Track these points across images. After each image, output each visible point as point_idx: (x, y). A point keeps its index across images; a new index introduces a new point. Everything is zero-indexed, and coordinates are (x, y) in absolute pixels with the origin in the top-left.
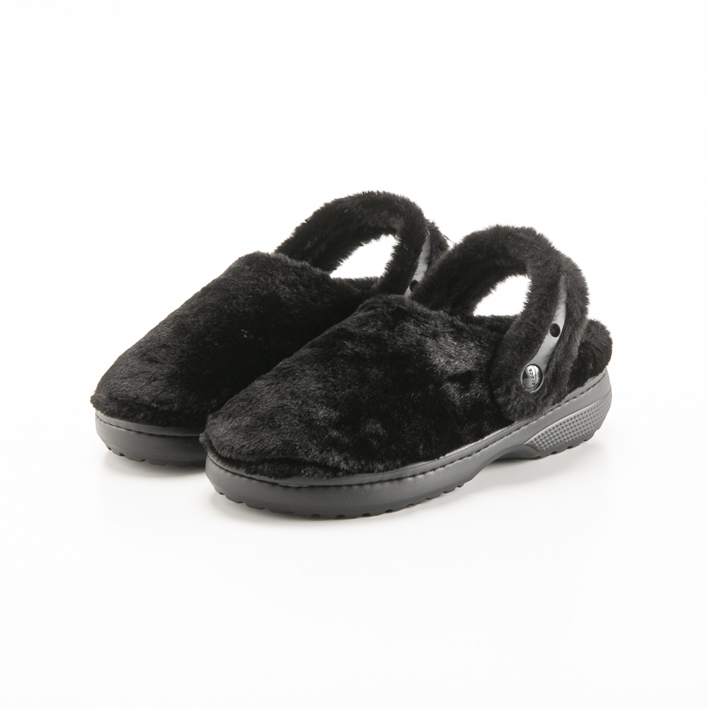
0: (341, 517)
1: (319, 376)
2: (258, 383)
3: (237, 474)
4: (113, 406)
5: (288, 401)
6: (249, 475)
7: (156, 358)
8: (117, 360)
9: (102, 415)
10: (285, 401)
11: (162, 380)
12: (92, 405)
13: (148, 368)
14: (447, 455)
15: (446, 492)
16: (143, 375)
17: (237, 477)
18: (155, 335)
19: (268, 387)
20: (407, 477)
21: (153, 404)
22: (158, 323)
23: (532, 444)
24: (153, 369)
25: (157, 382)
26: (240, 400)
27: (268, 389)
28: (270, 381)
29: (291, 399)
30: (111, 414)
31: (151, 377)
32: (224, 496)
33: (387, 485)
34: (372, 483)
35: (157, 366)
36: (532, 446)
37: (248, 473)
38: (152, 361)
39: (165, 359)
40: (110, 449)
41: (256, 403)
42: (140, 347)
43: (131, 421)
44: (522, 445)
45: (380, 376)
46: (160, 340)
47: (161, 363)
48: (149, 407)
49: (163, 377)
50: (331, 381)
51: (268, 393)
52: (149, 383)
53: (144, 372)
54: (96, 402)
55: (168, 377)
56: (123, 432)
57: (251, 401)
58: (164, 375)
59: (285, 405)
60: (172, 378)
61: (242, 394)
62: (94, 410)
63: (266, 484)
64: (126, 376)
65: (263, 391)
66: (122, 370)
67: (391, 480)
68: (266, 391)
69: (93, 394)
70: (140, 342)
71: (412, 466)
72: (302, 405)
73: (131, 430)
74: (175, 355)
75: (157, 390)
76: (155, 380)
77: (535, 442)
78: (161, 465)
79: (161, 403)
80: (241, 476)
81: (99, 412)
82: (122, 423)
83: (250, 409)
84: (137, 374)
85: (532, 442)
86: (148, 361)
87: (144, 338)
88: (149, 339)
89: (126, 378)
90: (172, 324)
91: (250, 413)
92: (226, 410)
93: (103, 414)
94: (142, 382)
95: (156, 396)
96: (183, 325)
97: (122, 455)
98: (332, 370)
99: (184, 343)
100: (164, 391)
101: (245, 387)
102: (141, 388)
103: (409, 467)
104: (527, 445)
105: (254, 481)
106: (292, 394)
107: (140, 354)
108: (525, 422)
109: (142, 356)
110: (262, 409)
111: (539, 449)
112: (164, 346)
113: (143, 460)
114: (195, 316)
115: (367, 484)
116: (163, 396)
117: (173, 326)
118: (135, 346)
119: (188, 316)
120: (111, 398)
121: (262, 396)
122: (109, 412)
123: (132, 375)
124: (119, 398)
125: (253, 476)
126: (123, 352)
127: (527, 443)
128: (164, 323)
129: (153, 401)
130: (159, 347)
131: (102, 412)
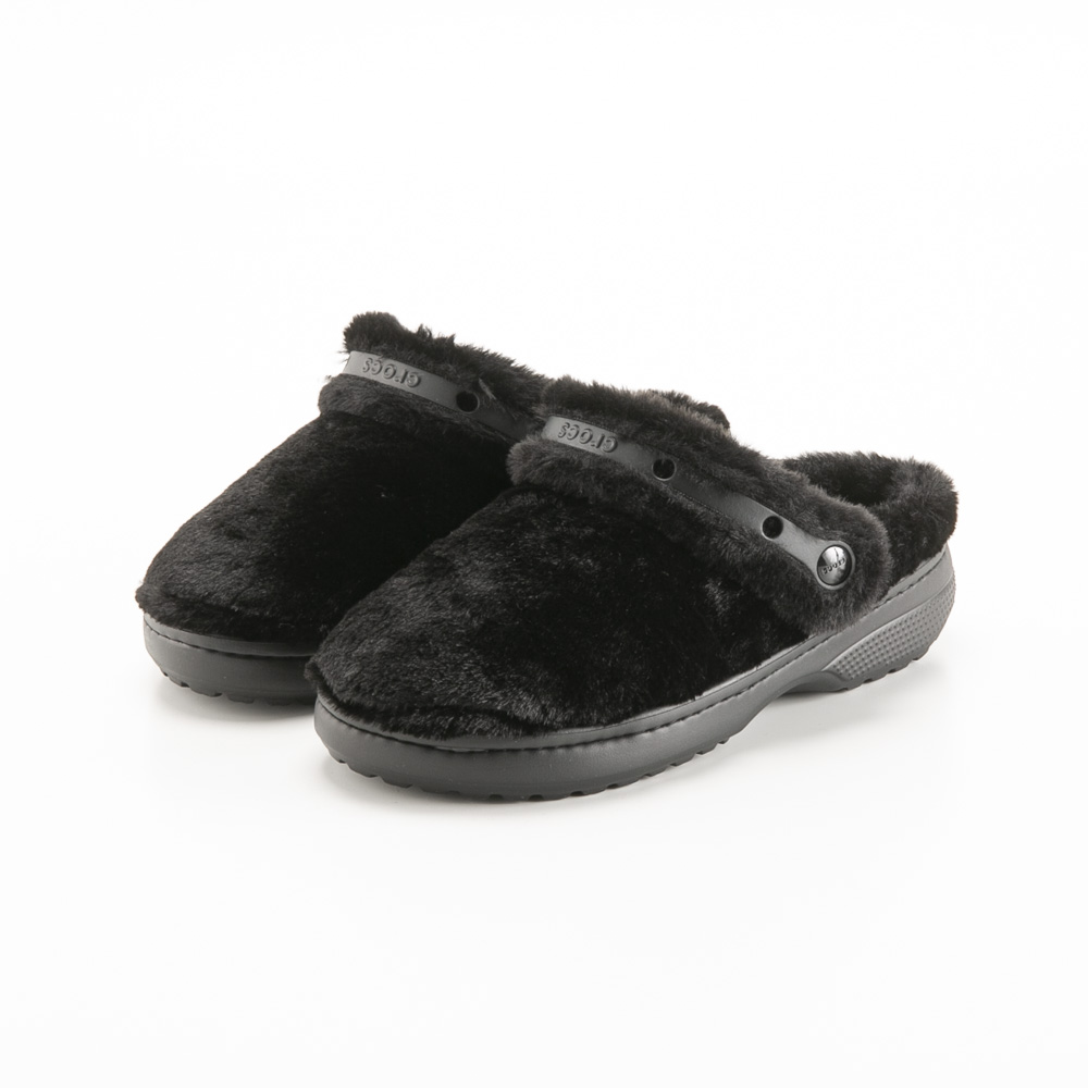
0: (536, 798)
1: (496, 570)
2: (397, 582)
3: (367, 732)
4: (170, 608)
5: (449, 612)
6: (387, 734)
7: (240, 532)
8: (179, 532)
9: (152, 621)
10: (443, 614)
11: (248, 567)
12: (137, 604)
13: (227, 547)
14: (705, 694)
15: (701, 753)
16: (218, 558)
17: (368, 735)
18: (240, 491)
19: (414, 589)
20: (642, 732)
21: (233, 607)
22: (245, 472)
23: (835, 670)
24: (235, 548)
25: (241, 570)
26: (369, 610)
27: (413, 592)
28: (416, 579)
29: (453, 610)
30: (166, 620)
31: (231, 563)
32: (346, 765)
33: (610, 746)
34: (585, 744)
35: (241, 544)
36: (834, 672)
37: (384, 729)
38: (235, 535)
39: (253, 533)
40: (166, 675)
41: (395, 616)
42: (215, 512)
43: (198, 633)
44: (819, 672)
45: (596, 568)
46: (247, 502)
47: (248, 540)
48: (227, 610)
49: (249, 563)
50: (517, 579)
51: (414, 599)
52: (227, 572)
53: (220, 554)
54: (144, 599)
55: (257, 563)
56: (185, 649)
57: (387, 612)
58: (252, 558)
59: (444, 620)
60: (263, 564)
61: (371, 600)
62: (141, 611)
63: (415, 748)
64: (192, 559)
65: (406, 595)
66: (185, 549)
67: (616, 738)
68: (410, 596)
69: (139, 585)
70: (215, 504)
71: (650, 714)
72: (471, 619)
73: (197, 647)
74: (270, 527)
75: (239, 584)
76: (238, 566)
77: (839, 667)
78: (248, 702)
79: (245, 604)
80: (375, 734)
81: (148, 616)
82: (185, 635)
83: (387, 626)
84: (209, 557)
85: (835, 666)
86: (228, 535)
87: (222, 496)
88: (229, 498)
89: (192, 563)
90: (268, 475)
91: (386, 632)
92: (347, 626)
93: (154, 620)
94: (217, 570)
95: (239, 594)
96: (285, 478)
97: (184, 685)
98: (518, 560)
99: (285, 507)
100: (251, 584)
101: (376, 587)
102: (214, 580)
103: (644, 716)
104: (827, 671)
105: (397, 743)
106: (455, 599)
107: (216, 524)
108: (824, 636)
109: (218, 527)
110: (405, 626)
111: (846, 676)
112: (253, 511)
113: (218, 695)
114: (305, 461)
115: (578, 745)
116: (251, 593)
117: (269, 478)
118: (206, 510)
119: (292, 462)
120: (168, 595)
121: (404, 604)
122: (164, 617)
123: (202, 559)
124: (181, 596)
125: (394, 735)
126: (189, 518)
127: (827, 668)
128: (253, 472)
129: (233, 602)
130: (245, 513)
131: (152, 616)
